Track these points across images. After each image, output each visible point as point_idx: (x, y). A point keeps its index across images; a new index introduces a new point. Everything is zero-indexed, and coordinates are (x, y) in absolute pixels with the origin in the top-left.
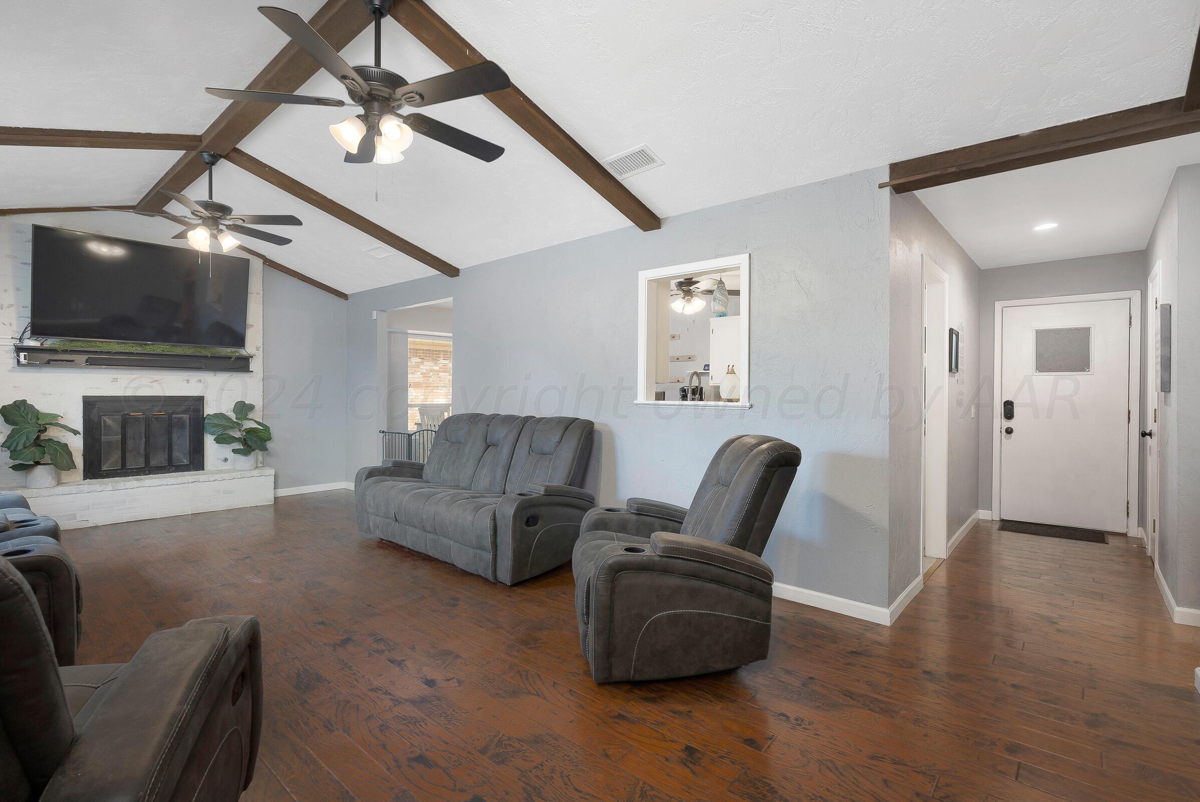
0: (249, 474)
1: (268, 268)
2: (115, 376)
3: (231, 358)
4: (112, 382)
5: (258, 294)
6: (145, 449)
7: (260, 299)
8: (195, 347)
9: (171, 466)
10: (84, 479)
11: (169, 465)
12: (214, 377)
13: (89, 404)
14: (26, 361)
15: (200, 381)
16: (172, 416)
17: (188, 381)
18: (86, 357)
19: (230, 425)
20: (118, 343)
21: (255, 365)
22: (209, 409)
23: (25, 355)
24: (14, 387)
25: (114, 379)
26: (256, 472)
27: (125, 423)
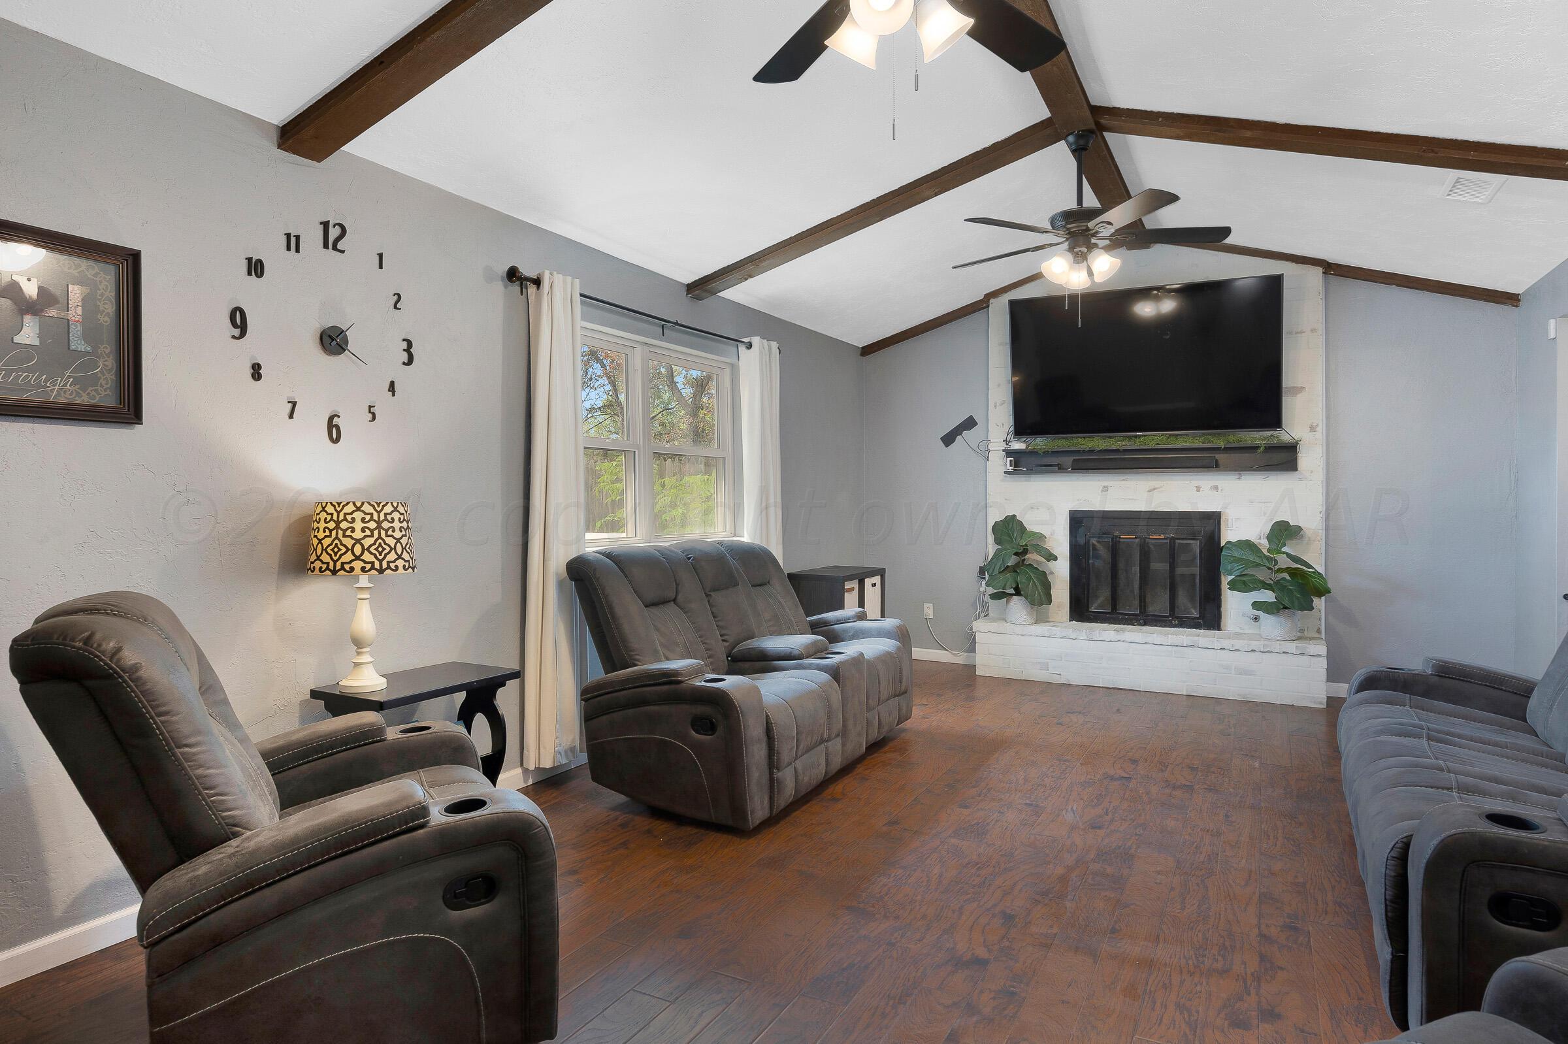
0: (1277, 647)
1: (1335, 281)
2: (1106, 484)
3: (1257, 448)
4: (1102, 491)
5: (1313, 330)
6: (1140, 588)
7: (1319, 339)
8: (1204, 435)
9: (1172, 618)
10: (1070, 621)
11: (1170, 616)
12: (1238, 481)
13: (1078, 520)
14: (1013, 468)
15: (1216, 488)
16: (1174, 543)
17: (1198, 489)
18: (1072, 458)
19: (1258, 560)
20: (1103, 438)
21: (1310, 459)
22: (1230, 534)
23: (1011, 461)
24: (1006, 499)
25: (1104, 487)
26: (1292, 647)
27: (1115, 548)
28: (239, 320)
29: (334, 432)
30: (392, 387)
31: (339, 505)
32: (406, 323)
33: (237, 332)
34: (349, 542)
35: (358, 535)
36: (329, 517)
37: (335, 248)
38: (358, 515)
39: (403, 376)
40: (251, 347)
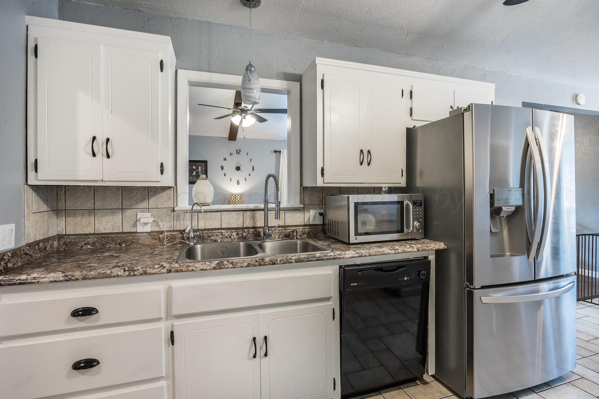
28: (222, 168)
29: (238, 183)
30: (250, 175)
31: (235, 195)
32: (252, 164)
33: (222, 169)
34: (237, 200)
35: (238, 199)
36: (234, 197)
37: (239, 154)
38: (238, 196)
39: (252, 173)
40: (224, 171)
